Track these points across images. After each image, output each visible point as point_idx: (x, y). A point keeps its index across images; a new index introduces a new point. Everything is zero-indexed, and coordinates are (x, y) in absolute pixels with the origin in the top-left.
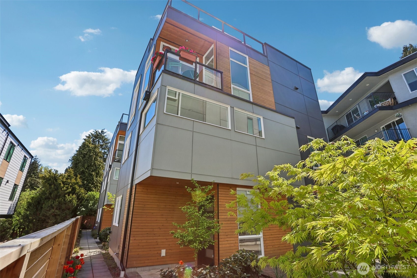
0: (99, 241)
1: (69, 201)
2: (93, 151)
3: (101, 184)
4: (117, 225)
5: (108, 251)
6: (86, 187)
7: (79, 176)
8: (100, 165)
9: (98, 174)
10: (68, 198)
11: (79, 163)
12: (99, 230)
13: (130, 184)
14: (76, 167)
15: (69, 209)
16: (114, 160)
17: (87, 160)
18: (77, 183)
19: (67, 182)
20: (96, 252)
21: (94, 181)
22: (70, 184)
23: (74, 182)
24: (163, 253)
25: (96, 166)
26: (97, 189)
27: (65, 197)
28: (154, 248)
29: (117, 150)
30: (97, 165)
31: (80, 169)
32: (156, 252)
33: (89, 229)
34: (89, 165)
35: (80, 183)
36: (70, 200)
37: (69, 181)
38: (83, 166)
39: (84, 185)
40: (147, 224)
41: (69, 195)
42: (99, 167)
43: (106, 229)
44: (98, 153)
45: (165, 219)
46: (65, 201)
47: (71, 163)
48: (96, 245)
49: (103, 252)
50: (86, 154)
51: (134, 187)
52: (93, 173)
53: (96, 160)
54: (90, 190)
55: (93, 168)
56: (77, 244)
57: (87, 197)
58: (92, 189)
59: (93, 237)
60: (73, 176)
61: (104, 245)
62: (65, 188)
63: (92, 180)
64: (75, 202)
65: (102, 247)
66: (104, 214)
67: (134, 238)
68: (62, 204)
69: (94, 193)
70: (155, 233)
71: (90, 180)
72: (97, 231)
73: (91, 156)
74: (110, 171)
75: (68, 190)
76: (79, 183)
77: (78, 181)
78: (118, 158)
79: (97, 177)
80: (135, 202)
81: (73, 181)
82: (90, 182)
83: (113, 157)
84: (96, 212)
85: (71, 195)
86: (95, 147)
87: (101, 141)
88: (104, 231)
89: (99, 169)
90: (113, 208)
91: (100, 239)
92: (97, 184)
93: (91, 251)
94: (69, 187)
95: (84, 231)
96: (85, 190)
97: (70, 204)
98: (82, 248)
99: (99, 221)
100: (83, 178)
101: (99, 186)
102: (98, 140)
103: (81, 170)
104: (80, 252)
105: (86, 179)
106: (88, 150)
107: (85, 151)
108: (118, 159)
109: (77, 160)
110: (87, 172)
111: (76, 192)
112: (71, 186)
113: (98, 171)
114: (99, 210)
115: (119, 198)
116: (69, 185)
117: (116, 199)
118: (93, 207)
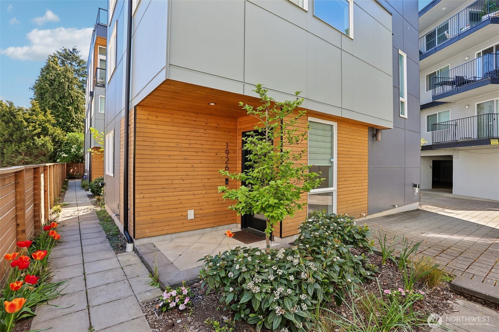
0: (91, 194)
1: (41, 145)
2: (63, 75)
3: (84, 121)
4: (112, 175)
5: (104, 208)
6: (64, 127)
7: (49, 112)
8: (77, 97)
9: (77, 109)
10: (39, 141)
11: (45, 93)
12: (90, 181)
13: (124, 110)
14: (42, 99)
15: (44, 155)
16: (96, 84)
17: (57, 89)
18: (49, 121)
19: (32, 119)
20: (86, 210)
21: (73, 118)
22: (38, 123)
23: (43, 119)
24: (191, 214)
25: (72, 98)
26: (79, 129)
27: (34, 140)
28: (176, 208)
29: (97, 68)
30: (74, 97)
31: (50, 101)
32: (180, 214)
33: (78, 178)
34: (62, 96)
35: (54, 121)
36: (43, 144)
37: (34, 117)
38: (52, 98)
39: (60, 123)
40: (160, 174)
41: (39, 137)
42: (77, 100)
43: (99, 179)
44: (72, 79)
45: (190, 165)
46: (36, 145)
47: (33, 93)
48: (88, 199)
49: (97, 209)
50: (54, 80)
51: (132, 112)
52: (70, 108)
53: (70, 89)
54: (69, 130)
55: (68, 100)
56: (61, 198)
57: (68, 140)
58: (73, 130)
59: (83, 189)
60: (40, 111)
61: (99, 200)
62: (31, 128)
63: (71, 117)
64: (50, 147)
65: (96, 202)
66: (93, 160)
67: (142, 196)
68: (32, 149)
69: (75, 134)
70: (176, 186)
71: (68, 117)
72: (88, 181)
73: (63, 84)
74: (92, 101)
75: (37, 131)
76: (51, 120)
77: (48, 118)
78: (101, 80)
79: (76, 113)
80: (137, 138)
81: (41, 117)
82: (68, 119)
83: (93, 80)
84: (83, 158)
85: (42, 136)
86: (66, 71)
87: (74, 63)
88: (96, 182)
89: (79, 102)
90: (103, 151)
91: (92, 191)
92: (78, 122)
93: (80, 208)
94: (37, 126)
95: (71, 181)
96: (62, 130)
97: (44, 149)
98: (67, 204)
99: (88, 169)
100: (57, 114)
101: (83, 126)
102: (69, 62)
103: (51, 103)
104: (62, 211)
105: (61, 115)
106: (55, 73)
107: (51, 76)
108: (101, 82)
109: (42, 88)
110: (60, 106)
111: (49, 133)
112: (39, 125)
113: (77, 105)
114: (86, 155)
115: (110, 137)
116: (35, 123)
117: (104, 138)
118: (78, 152)
